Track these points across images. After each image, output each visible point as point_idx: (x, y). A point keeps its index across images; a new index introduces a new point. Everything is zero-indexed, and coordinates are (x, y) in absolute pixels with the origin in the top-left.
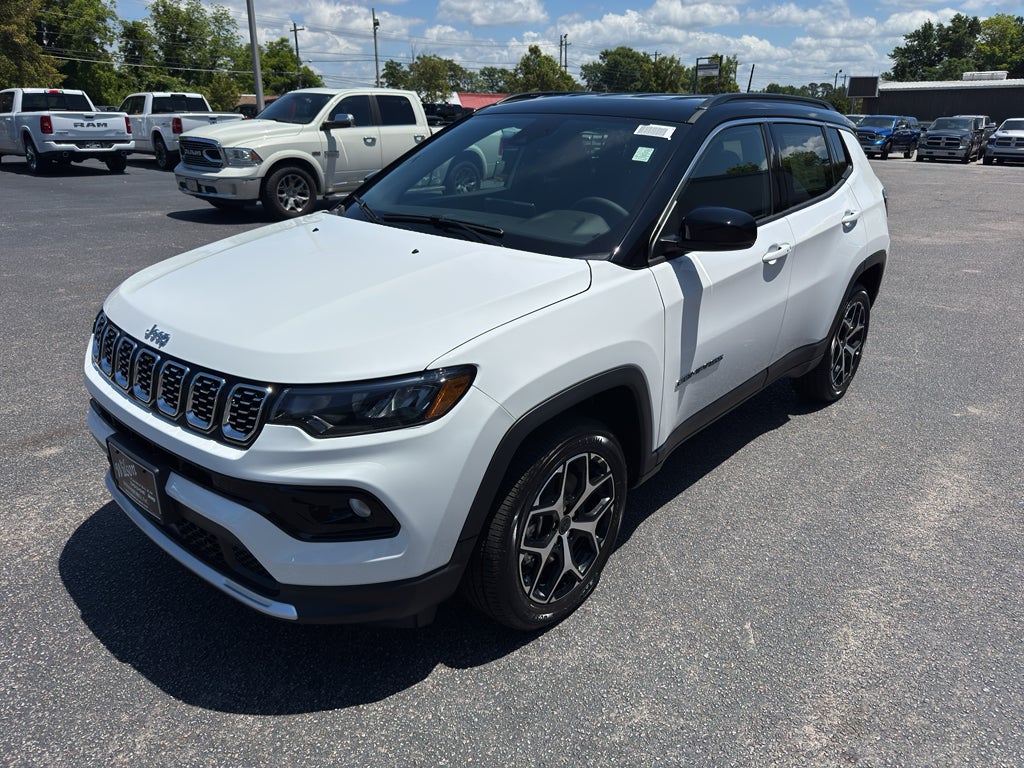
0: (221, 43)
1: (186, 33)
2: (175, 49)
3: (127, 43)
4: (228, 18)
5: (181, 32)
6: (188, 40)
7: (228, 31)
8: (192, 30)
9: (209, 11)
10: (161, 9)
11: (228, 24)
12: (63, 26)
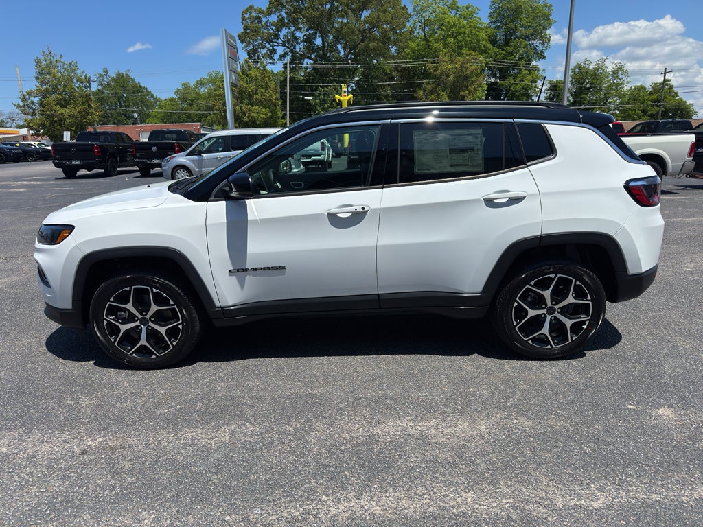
0: (614, 87)
1: (590, 84)
2: (580, 95)
3: (551, 94)
4: (623, 70)
5: (587, 84)
6: (591, 88)
7: (620, 79)
8: (595, 81)
9: (610, 66)
10: (577, 70)
11: (622, 74)
12: (512, 88)
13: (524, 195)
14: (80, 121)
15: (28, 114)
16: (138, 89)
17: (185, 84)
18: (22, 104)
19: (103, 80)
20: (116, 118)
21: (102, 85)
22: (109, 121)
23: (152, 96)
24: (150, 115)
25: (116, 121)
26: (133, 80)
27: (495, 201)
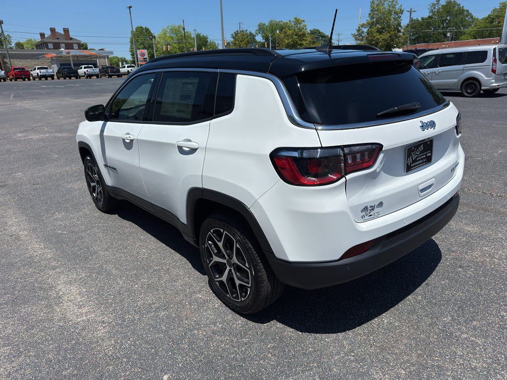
13: (197, 147)
14: (389, 43)
15: (359, 40)
16: (461, 11)
17: (503, 3)
18: (356, 34)
19: (435, 8)
20: (436, 37)
21: (432, 12)
22: (430, 40)
23: (472, 17)
24: (465, 33)
25: (436, 40)
26: (459, 5)
27: (184, 148)
